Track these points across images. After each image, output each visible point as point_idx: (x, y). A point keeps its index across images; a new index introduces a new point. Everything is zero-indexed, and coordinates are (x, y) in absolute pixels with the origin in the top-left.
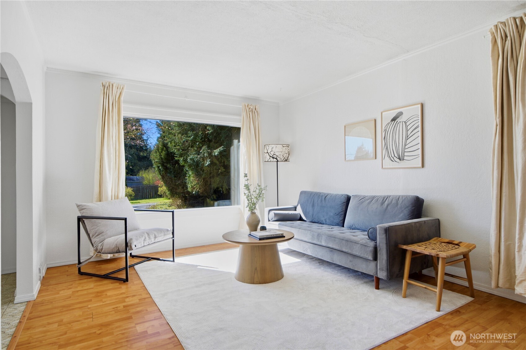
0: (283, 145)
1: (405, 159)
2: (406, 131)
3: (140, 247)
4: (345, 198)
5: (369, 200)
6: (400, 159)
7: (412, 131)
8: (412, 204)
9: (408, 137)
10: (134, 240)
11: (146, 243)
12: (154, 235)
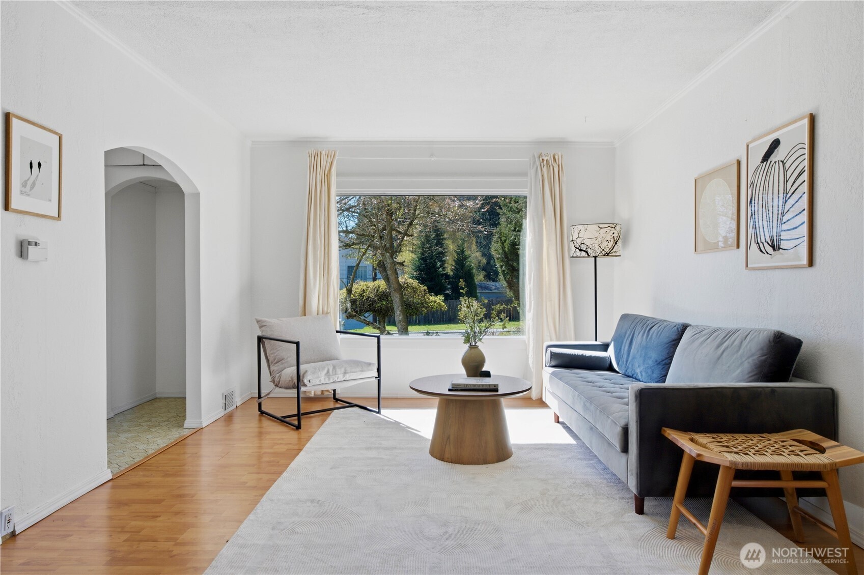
0: (601, 226)
1: (781, 247)
2: (784, 182)
3: (319, 383)
4: (678, 331)
5: (705, 337)
6: (773, 246)
7: (794, 182)
8: (762, 349)
9: (787, 194)
10: (309, 373)
11: (329, 379)
12: (343, 370)
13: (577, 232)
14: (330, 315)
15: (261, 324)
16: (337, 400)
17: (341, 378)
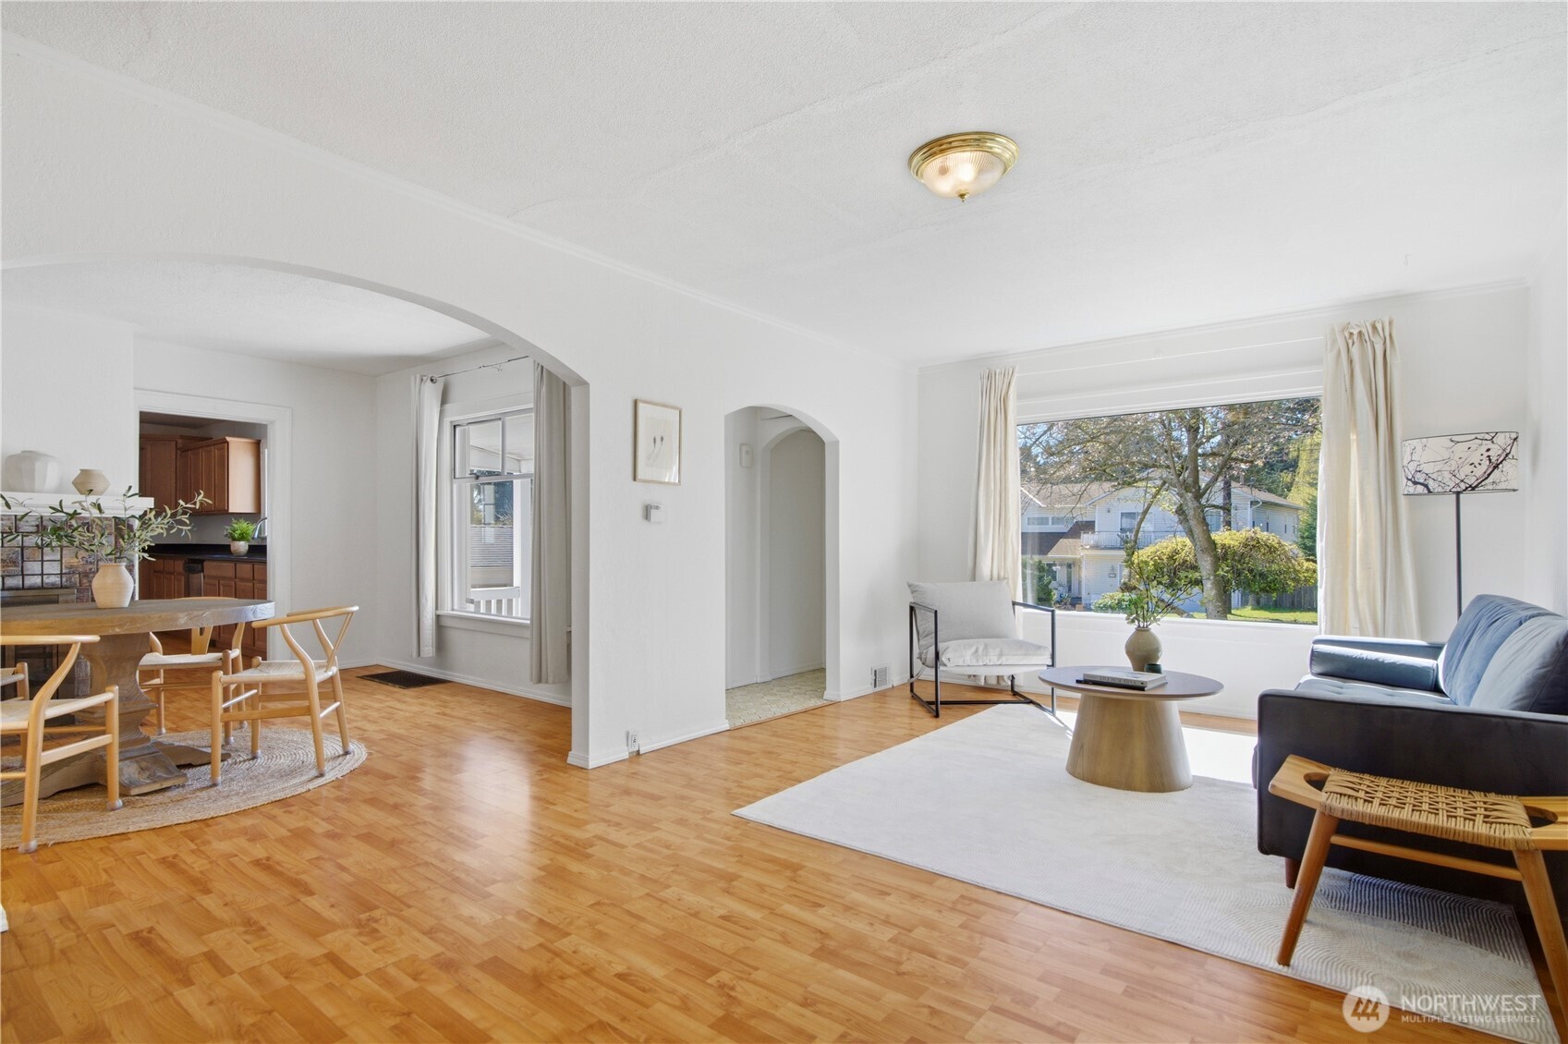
0: (1454, 438)
3: (963, 664)
10: (950, 649)
11: (977, 661)
12: (998, 651)
13: (1408, 451)
14: (1007, 583)
15: (913, 589)
16: (1015, 694)
17: (994, 660)
